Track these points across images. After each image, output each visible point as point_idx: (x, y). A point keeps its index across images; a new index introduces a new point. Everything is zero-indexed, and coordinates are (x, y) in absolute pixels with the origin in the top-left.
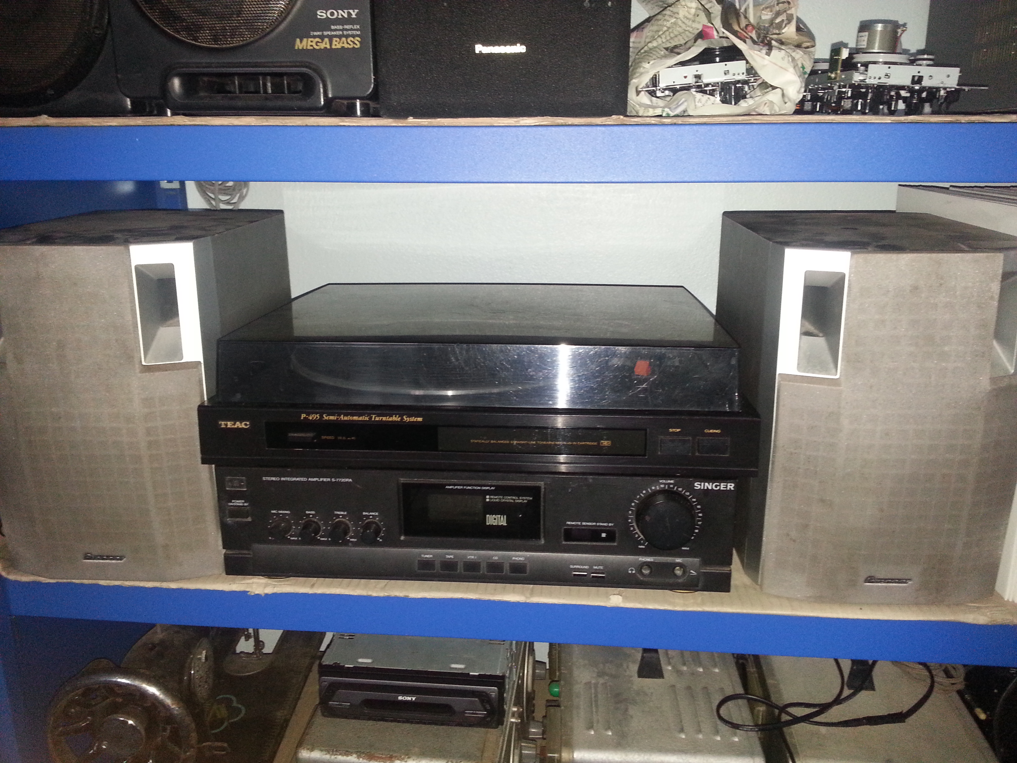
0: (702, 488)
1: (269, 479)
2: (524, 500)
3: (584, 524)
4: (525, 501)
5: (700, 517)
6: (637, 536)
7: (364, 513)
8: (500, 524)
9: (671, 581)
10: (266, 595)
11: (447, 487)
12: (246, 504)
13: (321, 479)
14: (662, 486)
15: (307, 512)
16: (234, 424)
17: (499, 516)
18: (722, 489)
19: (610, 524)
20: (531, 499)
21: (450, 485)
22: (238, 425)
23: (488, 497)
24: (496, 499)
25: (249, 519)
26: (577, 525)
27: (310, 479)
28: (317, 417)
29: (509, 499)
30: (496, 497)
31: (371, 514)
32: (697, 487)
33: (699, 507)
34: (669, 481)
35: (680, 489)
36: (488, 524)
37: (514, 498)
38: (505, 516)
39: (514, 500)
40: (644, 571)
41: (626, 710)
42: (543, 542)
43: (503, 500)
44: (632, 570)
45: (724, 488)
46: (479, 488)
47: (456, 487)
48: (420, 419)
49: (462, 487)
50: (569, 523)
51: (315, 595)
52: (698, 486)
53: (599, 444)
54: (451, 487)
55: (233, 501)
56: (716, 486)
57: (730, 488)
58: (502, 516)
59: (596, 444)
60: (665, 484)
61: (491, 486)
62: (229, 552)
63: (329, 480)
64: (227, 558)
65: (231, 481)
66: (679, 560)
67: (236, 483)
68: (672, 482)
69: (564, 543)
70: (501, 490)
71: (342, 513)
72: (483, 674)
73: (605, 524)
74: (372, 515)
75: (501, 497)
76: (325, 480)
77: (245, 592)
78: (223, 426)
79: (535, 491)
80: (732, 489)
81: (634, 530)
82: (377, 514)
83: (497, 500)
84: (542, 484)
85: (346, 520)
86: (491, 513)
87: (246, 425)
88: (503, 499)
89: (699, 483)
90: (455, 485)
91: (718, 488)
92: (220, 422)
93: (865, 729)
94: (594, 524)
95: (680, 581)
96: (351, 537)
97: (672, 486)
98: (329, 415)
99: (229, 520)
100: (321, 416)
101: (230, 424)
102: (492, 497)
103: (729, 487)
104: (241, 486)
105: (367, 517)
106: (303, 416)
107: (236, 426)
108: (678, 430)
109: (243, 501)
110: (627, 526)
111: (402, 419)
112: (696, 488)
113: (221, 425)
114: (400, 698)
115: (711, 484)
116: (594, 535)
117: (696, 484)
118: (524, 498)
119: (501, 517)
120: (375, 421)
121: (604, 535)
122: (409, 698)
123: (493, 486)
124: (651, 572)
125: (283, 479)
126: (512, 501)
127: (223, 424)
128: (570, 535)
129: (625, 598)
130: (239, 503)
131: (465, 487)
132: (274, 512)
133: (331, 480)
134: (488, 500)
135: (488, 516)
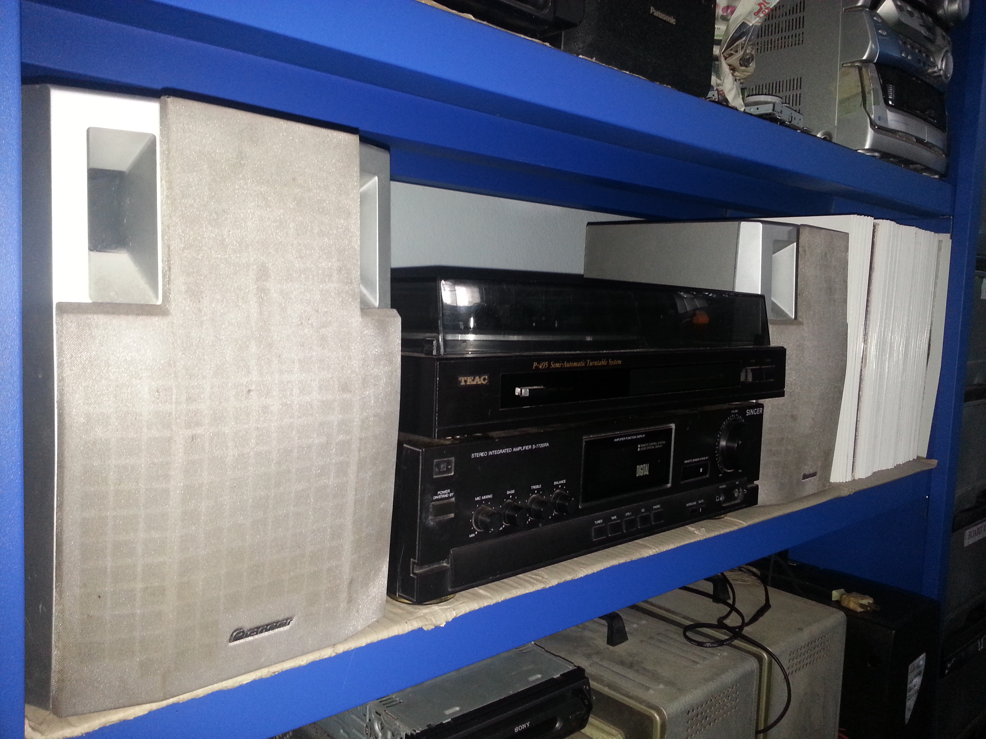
0: (750, 414)
1: (477, 455)
3: (693, 460)
4: (661, 446)
6: (719, 466)
7: (555, 483)
8: (645, 473)
9: (734, 503)
11: (615, 440)
12: (450, 495)
13: (524, 448)
14: (733, 416)
15: (508, 493)
16: (473, 380)
17: (645, 465)
18: (757, 413)
19: (707, 458)
20: (664, 443)
21: (617, 438)
22: (477, 380)
23: (639, 446)
24: (644, 447)
25: (452, 515)
26: (690, 463)
27: (515, 449)
28: (546, 365)
30: (644, 445)
31: (560, 482)
32: (748, 414)
34: (736, 411)
35: (740, 417)
37: (655, 443)
38: (648, 465)
39: (655, 446)
42: (669, 486)
43: (648, 448)
44: (718, 498)
46: (635, 437)
47: (621, 439)
48: (619, 362)
49: (624, 439)
50: (686, 462)
54: (618, 440)
55: (439, 492)
56: (755, 412)
60: (734, 414)
61: (642, 434)
63: (530, 447)
65: (438, 465)
66: (737, 482)
67: (442, 468)
68: (738, 412)
69: (681, 483)
70: (649, 437)
71: (538, 487)
73: (702, 459)
74: (561, 484)
75: (648, 444)
76: (527, 448)
78: (463, 383)
79: (669, 434)
81: (718, 460)
82: (565, 481)
83: (645, 449)
84: (674, 425)
85: (540, 495)
86: (640, 463)
87: (486, 379)
88: (648, 446)
89: (748, 411)
90: (619, 437)
94: (699, 459)
95: (737, 502)
97: (737, 415)
98: (555, 362)
99: (431, 522)
100: (549, 365)
101: (469, 380)
102: (642, 446)
103: (760, 411)
104: (448, 471)
105: (557, 487)
106: (535, 364)
107: (475, 383)
109: (449, 491)
110: (715, 457)
111: (608, 362)
113: (460, 382)
114: (516, 730)
115: (753, 411)
116: (696, 470)
118: (660, 443)
119: (645, 467)
120: (588, 367)
121: (701, 469)
122: (524, 726)
123: (644, 433)
124: (725, 498)
125: (490, 453)
126: (653, 447)
127: (463, 380)
128: (685, 474)
130: (446, 493)
131: (627, 438)
132: (478, 499)
133: (532, 447)
134: (639, 450)
135: (638, 466)
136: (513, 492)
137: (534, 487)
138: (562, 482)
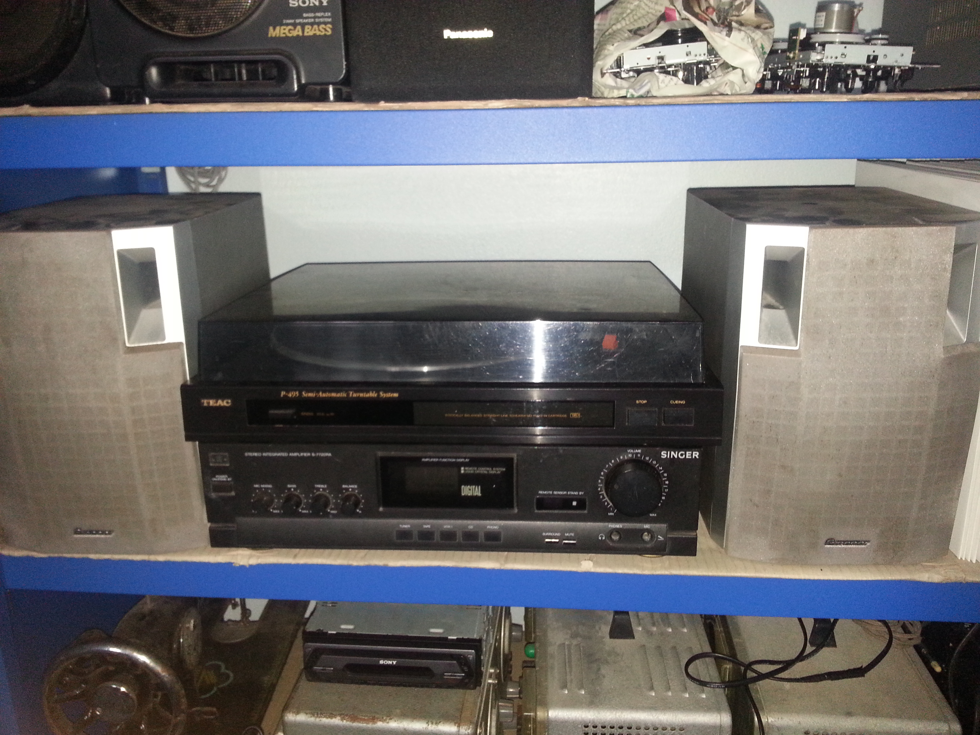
0: (668, 457)
1: (251, 454)
2: (498, 470)
3: (555, 493)
4: (499, 472)
5: (666, 485)
6: (606, 503)
7: (344, 486)
8: (475, 494)
9: (640, 546)
10: (251, 566)
11: (423, 460)
12: (229, 479)
13: (302, 454)
14: (630, 455)
15: (289, 486)
16: (217, 402)
17: (474, 487)
18: (687, 457)
19: (580, 493)
20: (504, 469)
21: (426, 458)
22: (220, 403)
23: (462, 468)
24: (470, 470)
25: (233, 494)
26: (549, 495)
27: (290, 454)
28: (296, 395)
29: (483, 470)
30: (471, 468)
31: (350, 486)
32: (664, 456)
33: (666, 475)
34: (636, 451)
35: (647, 458)
36: (463, 494)
37: (488, 469)
38: (480, 487)
39: (488, 471)
40: (613, 537)
41: (599, 669)
42: (516, 511)
43: (478, 472)
44: (602, 537)
45: (689, 456)
46: (454, 460)
47: (432, 460)
48: (396, 395)
49: (437, 460)
50: (541, 492)
51: (297, 566)
52: (664, 454)
53: (568, 415)
54: (427, 460)
55: (217, 476)
56: (682, 455)
57: (695, 457)
58: (477, 487)
59: (565, 416)
60: (633, 454)
61: (465, 458)
62: (214, 525)
63: (309, 454)
64: (211, 531)
65: (214, 457)
66: (647, 526)
67: (219, 459)
68: (639, 451)
69: (536, 511)
70: (474, 462)
71: (322, 486)
72: (461, 637)
73: (576, 493)
74: (352, 488)
75: (476, 468)
76: (305, 454)
77: (230, 564)
78: (205, 404)
79: (508, 463)
80: (697, 457)
81: (604, 498)
82: (356, 486)
83: (472, 472)
84: (514, 455)
85: (327, 493)
86: (466, 484)
87: (227, 403)
88: (477, 470)
89: (666, 452)
90: (430, 457)
91: (684, 456)
92: (202, 401)
93: (827, 684)
94: (565, 493)
95: (649, 546)
96: (331, 509)
97: (639, 455)
98: (308, 391)
99: (213, 495)
100: (300, 394)
101: (212, 403)
102: (467, 468)
103: (694, 455)
104: (224, 462)
105: (347, 490)
106: (283, 393)
107: (218, 404)
108: (645, 402)
109: (227, 476)
110: (597, 494)
111: (379, 395)
112: (662, 457)
113: (203, 403)
114: (381, 662)
115: (677, 453)
116: (565, 503)
117: (662, 453)
118: (498, 469)
119: (475, 488)
120: (352, 397)
121: (574, 503)
122: (390, 662)
123: (468, 458)
124: (620, 538)
125: (265, 454)
126: (486, 472)
127: (205, 402)
128: (542, 504)
129: (596, 563)
130: (223, 478)
131: (440, 460)
132: (257, 486)
133: (311, 455)
134: (462, 472)
135: (463, 487)
136: (295, 486)
137: (319, 486)
138: (352, 486)
